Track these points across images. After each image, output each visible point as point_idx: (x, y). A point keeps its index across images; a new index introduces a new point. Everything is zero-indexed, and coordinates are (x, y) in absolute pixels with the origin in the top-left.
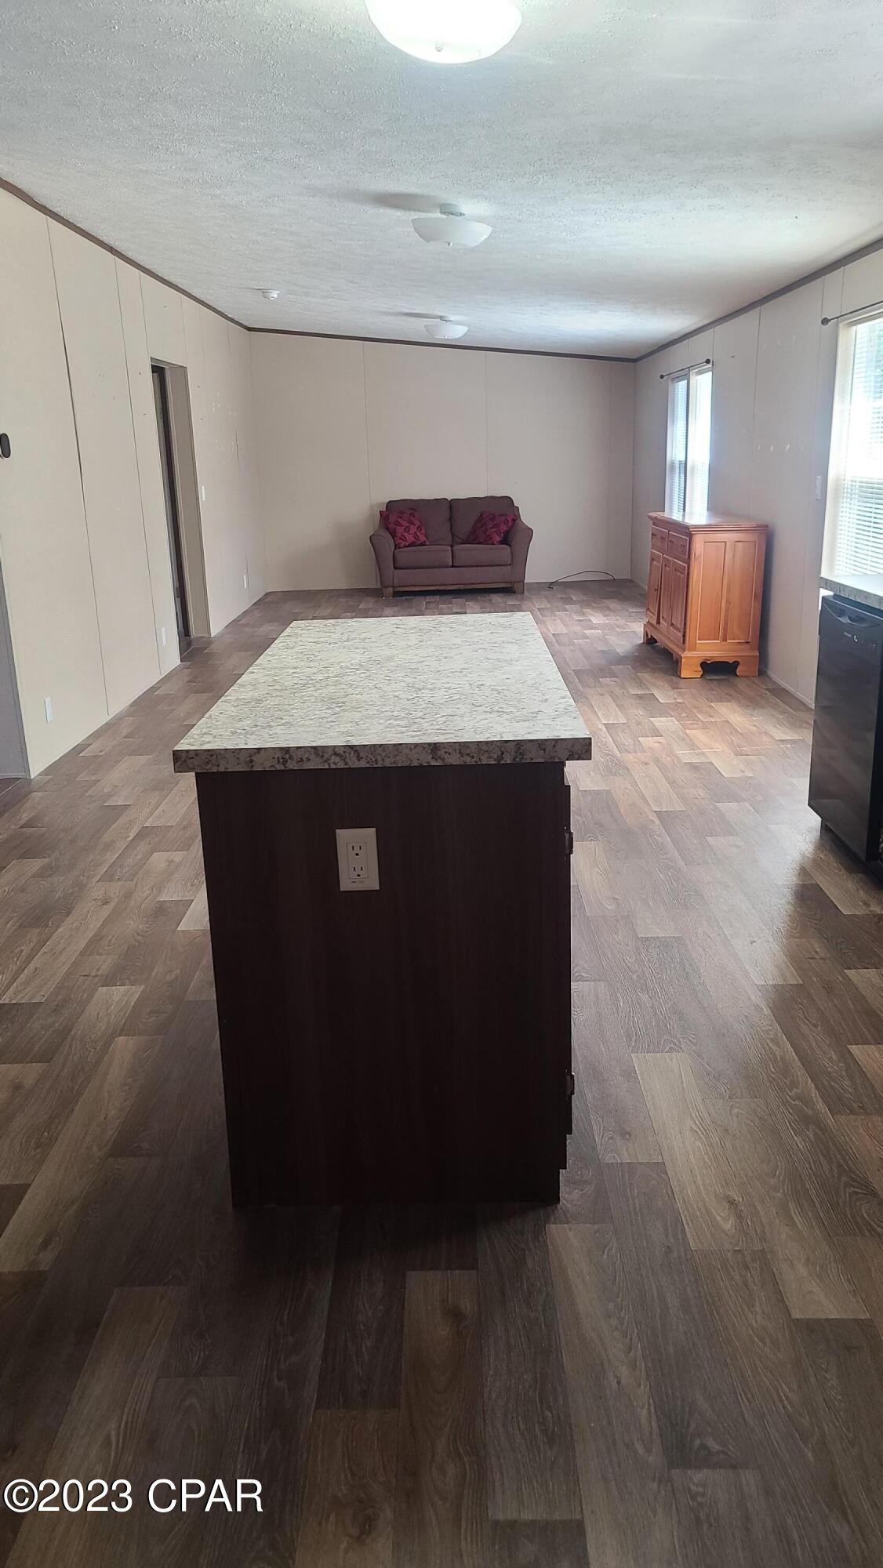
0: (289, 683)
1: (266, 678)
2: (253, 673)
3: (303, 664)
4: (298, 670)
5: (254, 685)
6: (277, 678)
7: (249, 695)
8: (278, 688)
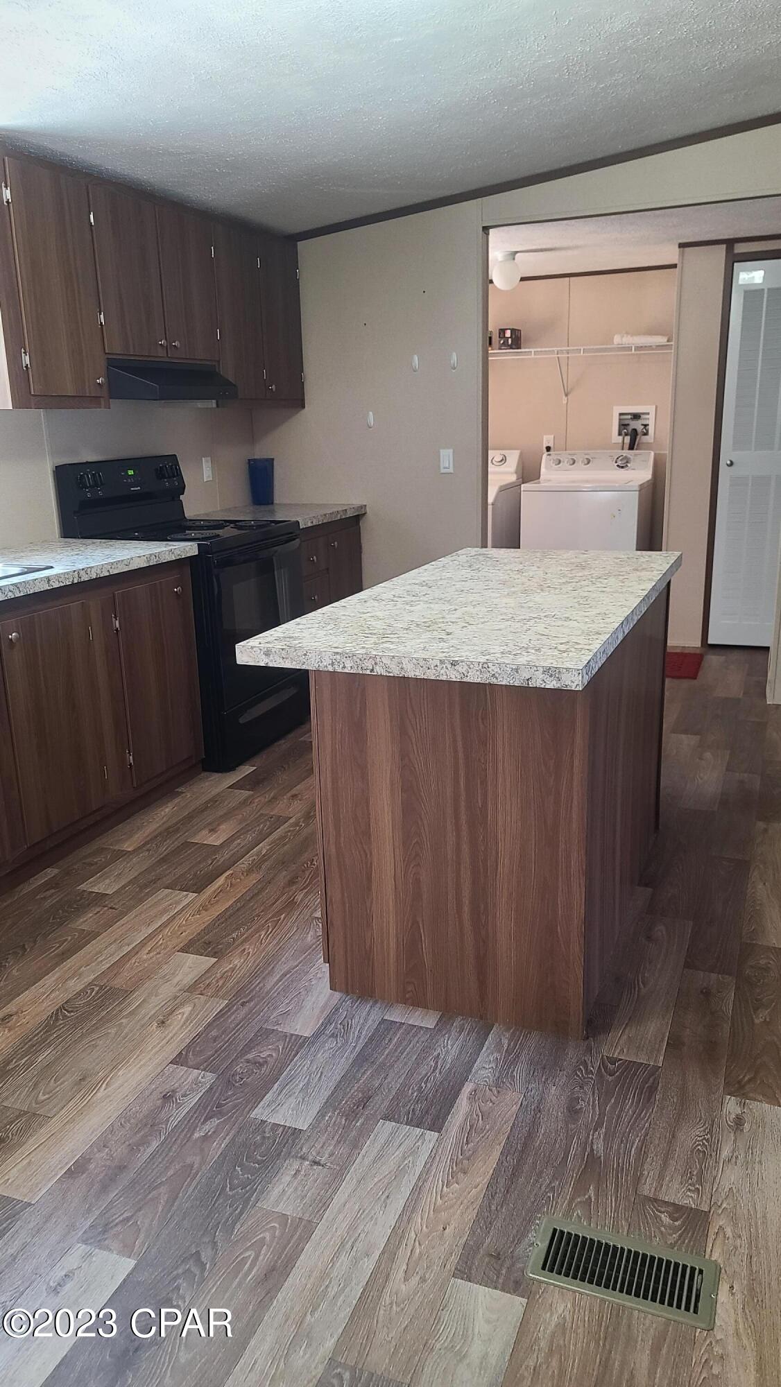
0: (612, 580)
1: (630, 585)
2: (642, 590)
3: (595, 595)
4: (600, 589)
5: (640, 580)
6: (621, 584)
7: (643, 573)
8: (621, 578)
